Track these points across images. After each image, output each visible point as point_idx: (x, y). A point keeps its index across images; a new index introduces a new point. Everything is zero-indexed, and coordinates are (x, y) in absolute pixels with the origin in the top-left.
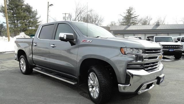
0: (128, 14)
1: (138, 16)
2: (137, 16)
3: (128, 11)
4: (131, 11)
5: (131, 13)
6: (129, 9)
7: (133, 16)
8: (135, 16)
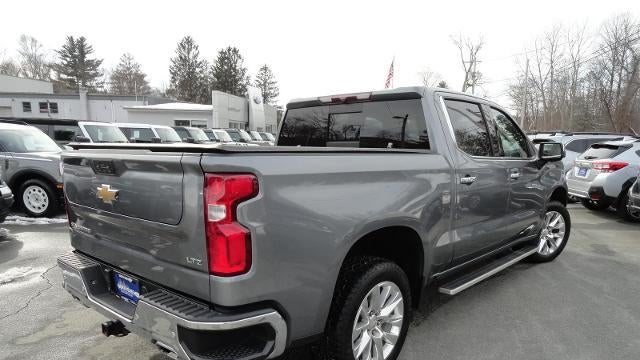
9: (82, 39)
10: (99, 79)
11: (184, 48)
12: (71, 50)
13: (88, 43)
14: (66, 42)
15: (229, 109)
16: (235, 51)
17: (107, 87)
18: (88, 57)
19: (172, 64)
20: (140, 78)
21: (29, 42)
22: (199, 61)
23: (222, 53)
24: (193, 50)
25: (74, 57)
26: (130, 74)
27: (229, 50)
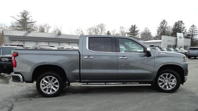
0: (23, 18)
1: (36, 22)
2: (33, 22)
3: (23, 15)
4: (26, 16)
5: (27, 17)
6: (23, 12)
7: (30, 22)
8: (32, 21)
9: (135, 25)
10: (138, 35)
11: (162, 23)
12: (132, 28)
13: (136, 26)
14: (131, 27)
15: (168, 41)
16: (181, 22)
17: (140, 37)
18: (136, 30)
19: (158, 29)
20: (149, 34)
21: (122, 28)
22: (167, 26)
23: (176, 23)
24: (165, 24)
25: (132, 30)
26: (147, 33)
27: (179, 21)
